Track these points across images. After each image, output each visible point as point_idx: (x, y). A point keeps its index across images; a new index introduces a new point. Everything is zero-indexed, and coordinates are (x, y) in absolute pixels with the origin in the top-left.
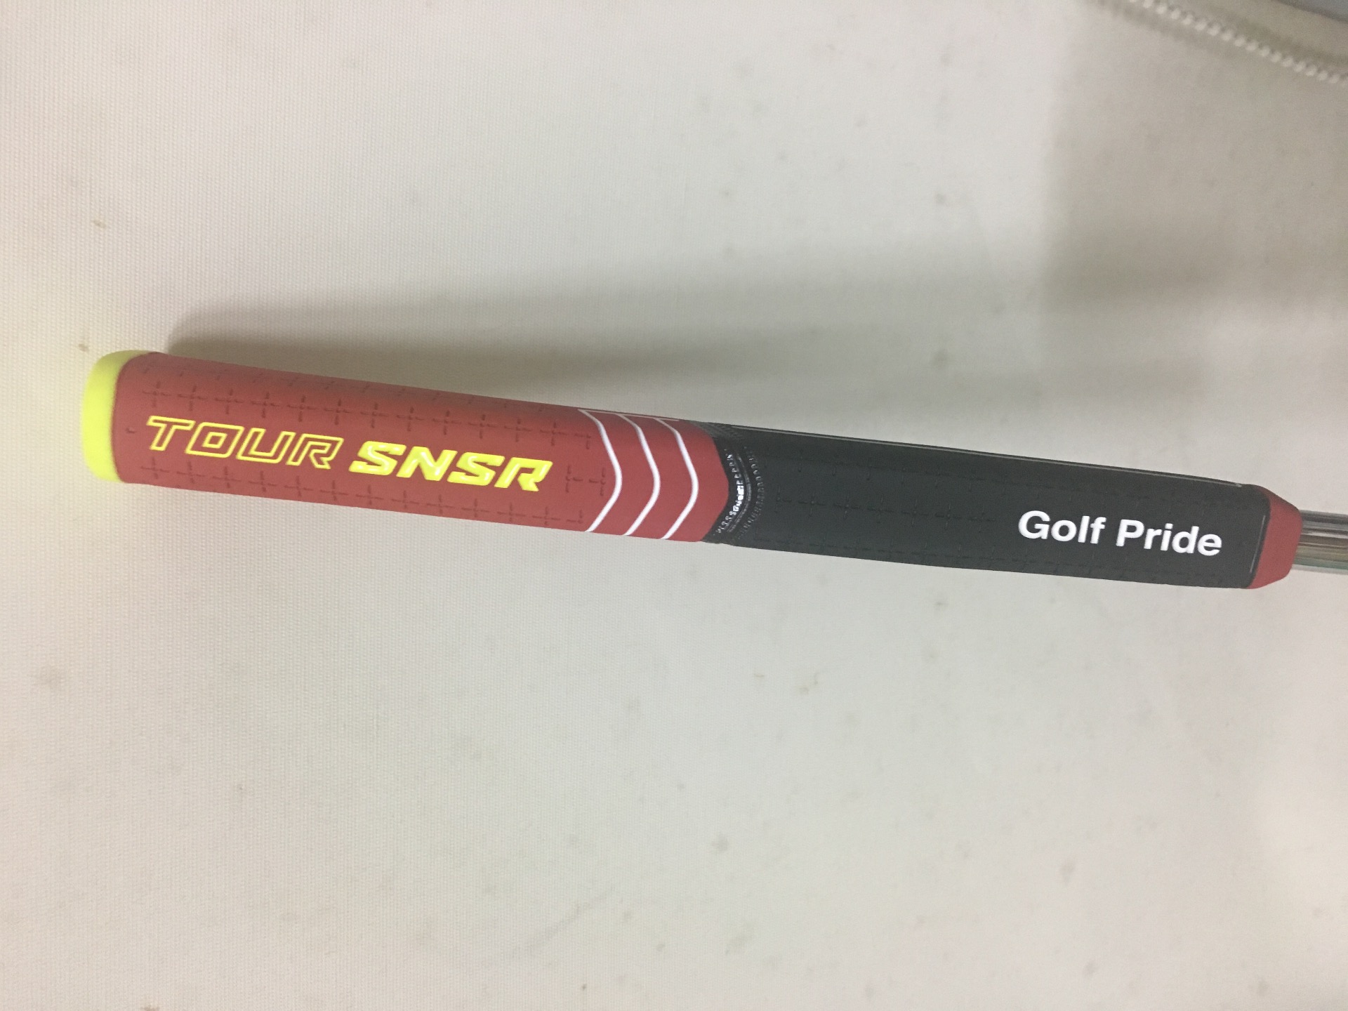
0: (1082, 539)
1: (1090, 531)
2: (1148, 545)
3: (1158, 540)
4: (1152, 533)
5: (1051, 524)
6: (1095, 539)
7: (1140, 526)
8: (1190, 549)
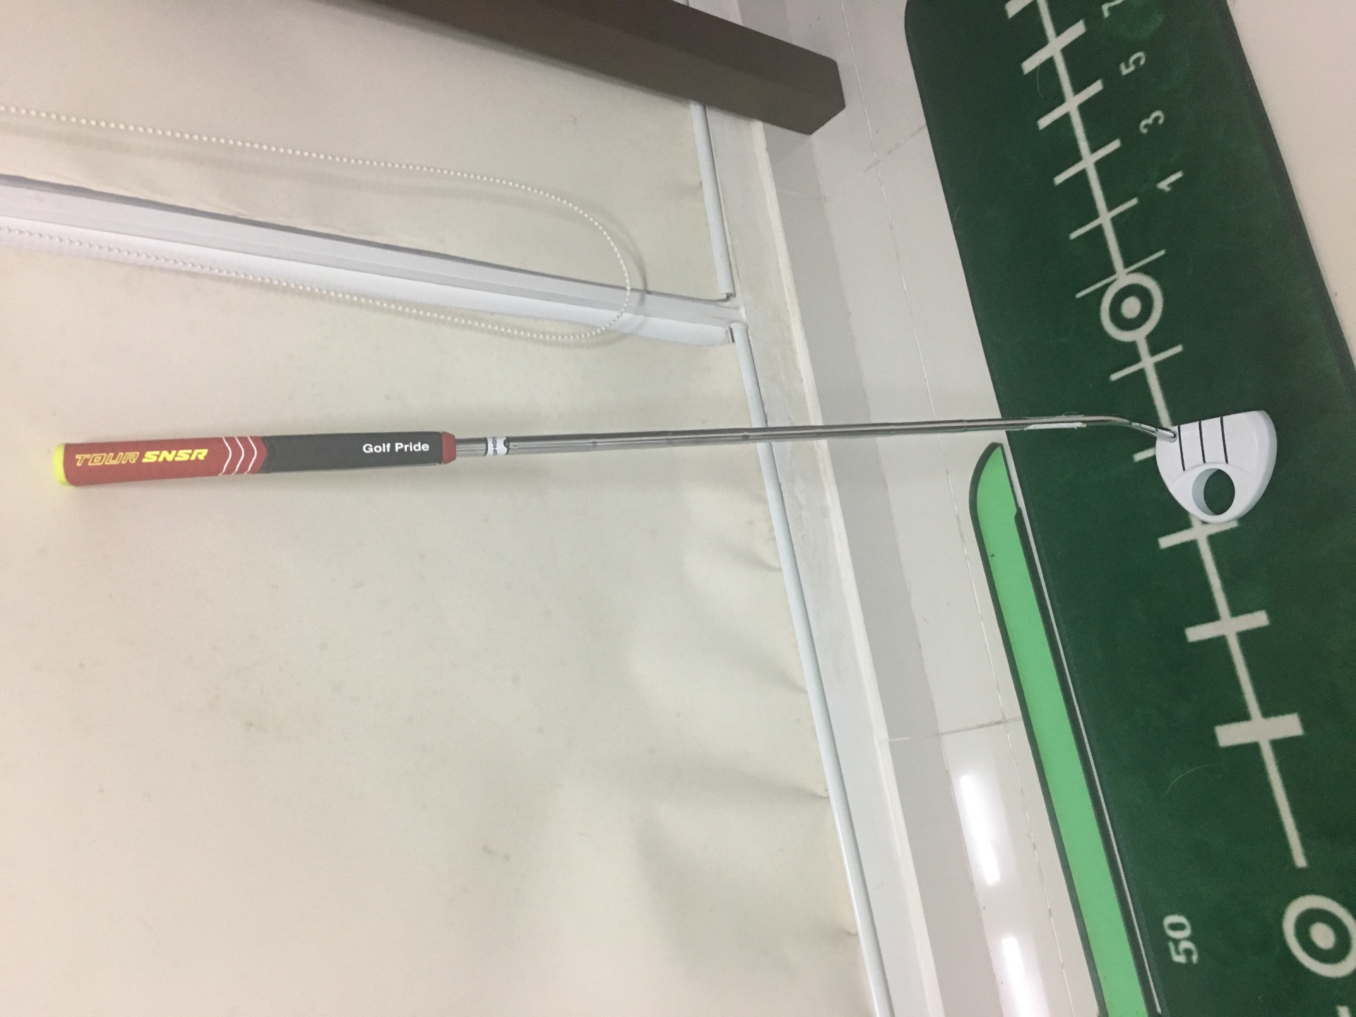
0: (384, 451)
1: (386, 449)
2: (406, 450)
3: (408, 448)
4: (406, 446)
5: (373, 448)
6: (388, 450)
7: (402, 444)
8: (420, 449)
